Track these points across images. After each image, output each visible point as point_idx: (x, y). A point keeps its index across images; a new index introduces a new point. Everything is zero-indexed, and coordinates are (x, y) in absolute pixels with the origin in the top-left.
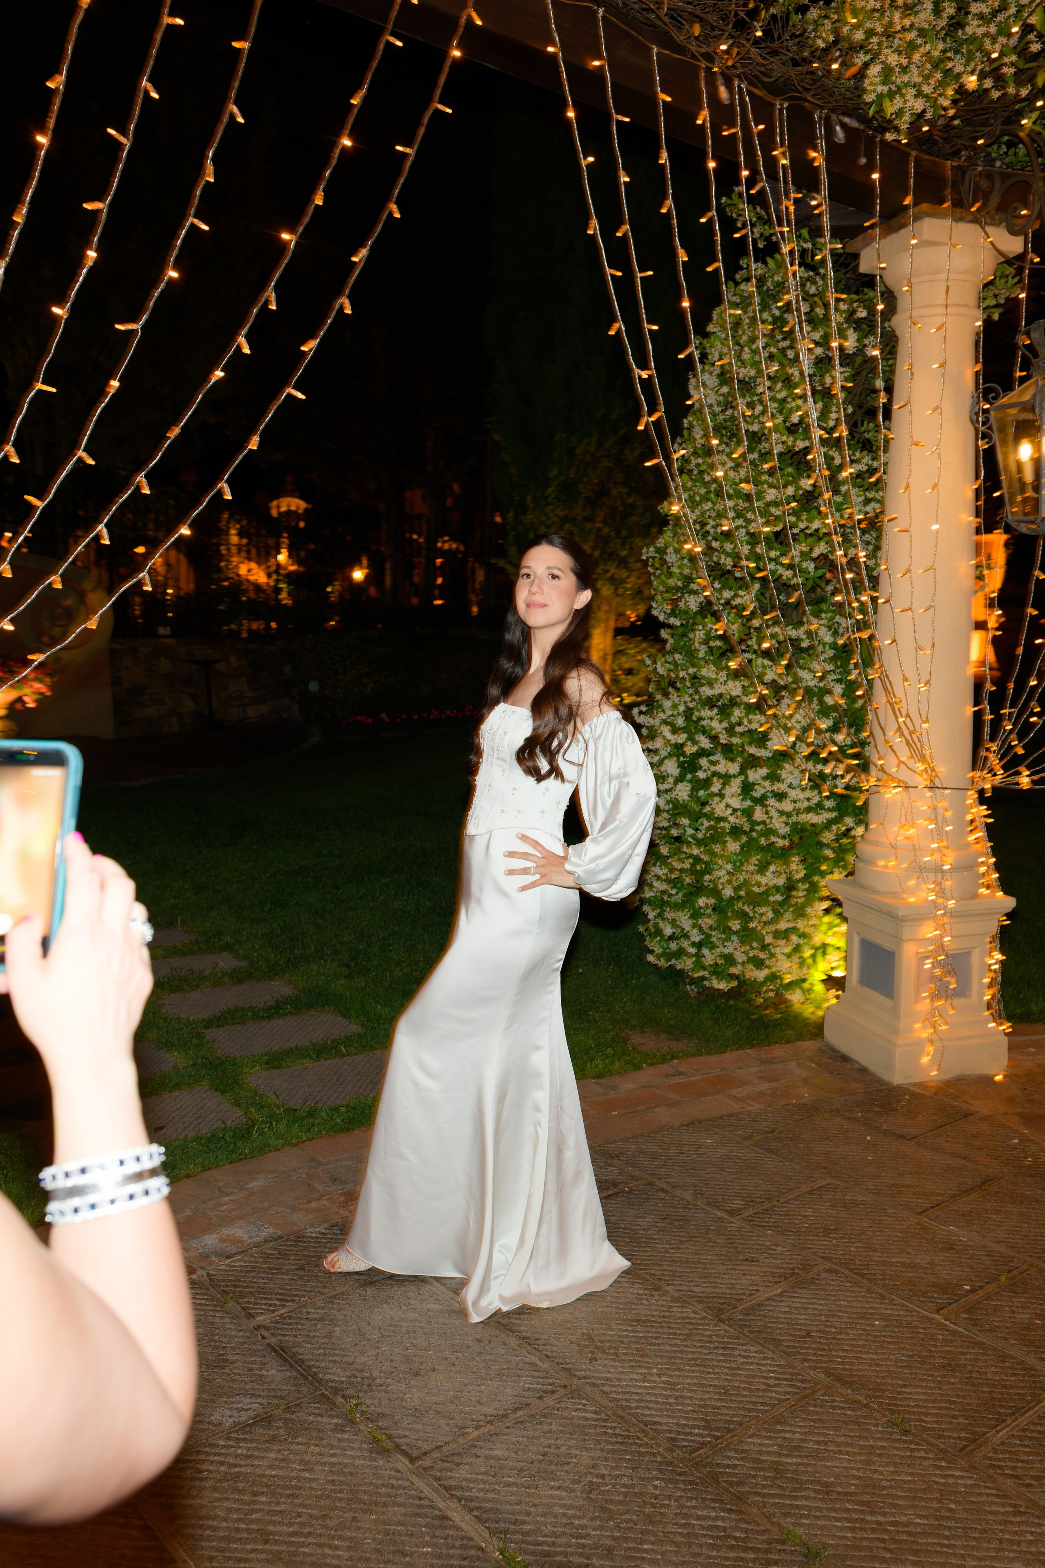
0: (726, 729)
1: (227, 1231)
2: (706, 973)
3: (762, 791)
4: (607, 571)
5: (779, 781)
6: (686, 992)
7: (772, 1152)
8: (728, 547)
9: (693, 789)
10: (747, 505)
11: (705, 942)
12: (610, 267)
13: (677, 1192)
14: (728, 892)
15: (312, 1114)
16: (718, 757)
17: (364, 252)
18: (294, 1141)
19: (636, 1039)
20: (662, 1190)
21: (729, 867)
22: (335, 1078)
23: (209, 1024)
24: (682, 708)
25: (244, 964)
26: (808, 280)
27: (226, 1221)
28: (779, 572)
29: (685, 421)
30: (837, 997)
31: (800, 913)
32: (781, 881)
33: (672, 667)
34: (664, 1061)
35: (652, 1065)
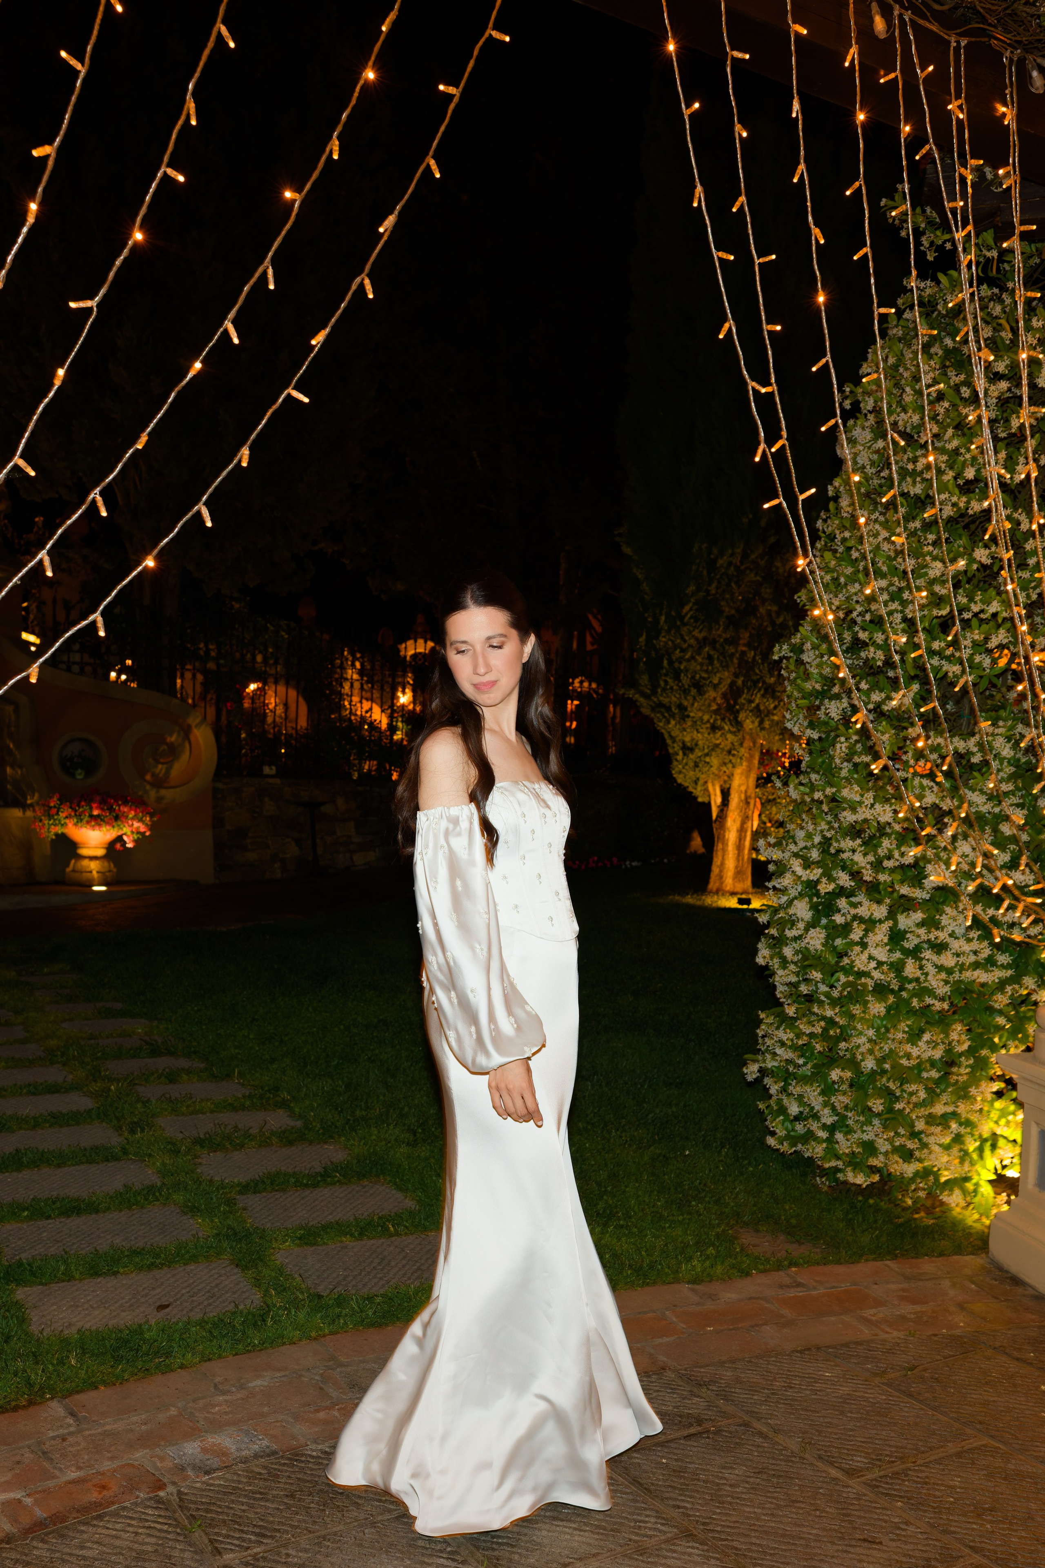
0: (871, 864)
1: (213, 1439)
2: (840, 1164)
3: (916, 941)
4: (751, 701)
5: (937, 929)
6: (815, 1186)
7: (910, 1395)
8: (879, 638)
9: (828, 937)
10: (903, 584)
11: (840, 1125)
12: (718, 250)
13: (780, 1438)
14: (869, 1064)
15: (341, 1301)
16: (861, 898)
17: (391, 220)
18: (313, 1334)
19: (747, 1238)
20: (761, 1434)
21: (871, 1033)
22: (377, 1261)
23: (245, 1189)
24: (817, 839)
25: (299, 1124)
26: (991, 299)
27: (217, 1426)
28: (944, 669)
29: (830, 488)
30: (1008, 1202)
31: (963, 1093)
32: (938, 1054)
33: (807, 790)
34: (779, 1267)
35: (764, 1271)
